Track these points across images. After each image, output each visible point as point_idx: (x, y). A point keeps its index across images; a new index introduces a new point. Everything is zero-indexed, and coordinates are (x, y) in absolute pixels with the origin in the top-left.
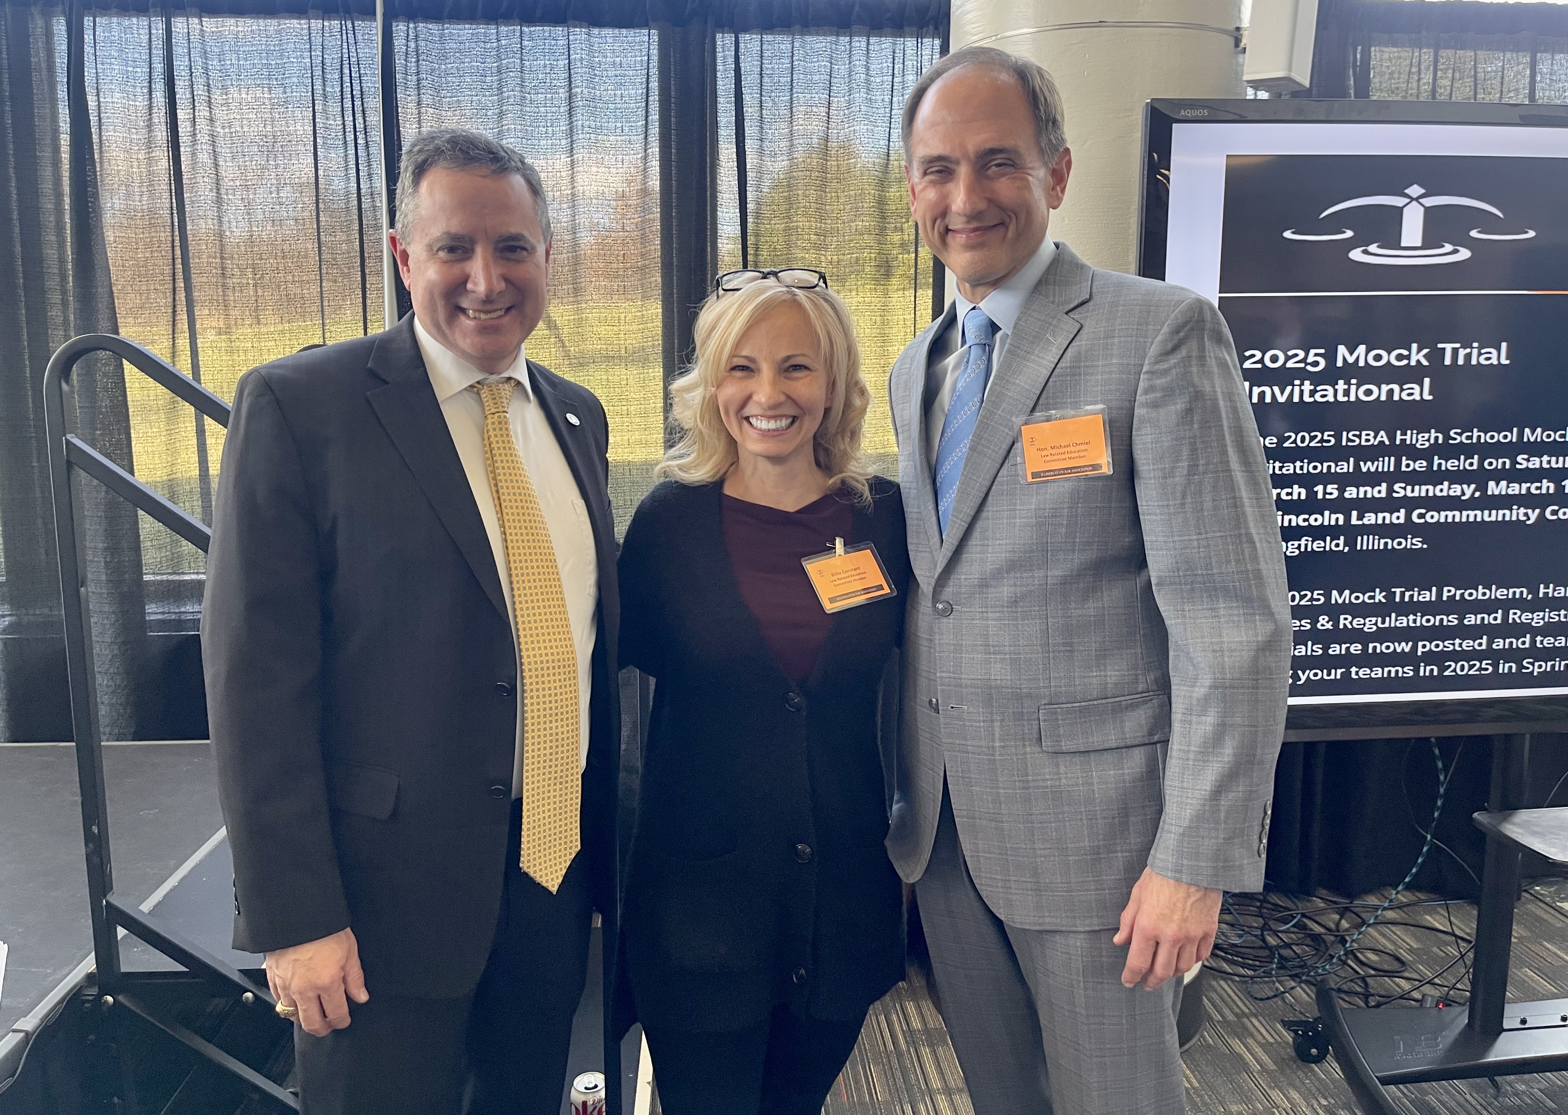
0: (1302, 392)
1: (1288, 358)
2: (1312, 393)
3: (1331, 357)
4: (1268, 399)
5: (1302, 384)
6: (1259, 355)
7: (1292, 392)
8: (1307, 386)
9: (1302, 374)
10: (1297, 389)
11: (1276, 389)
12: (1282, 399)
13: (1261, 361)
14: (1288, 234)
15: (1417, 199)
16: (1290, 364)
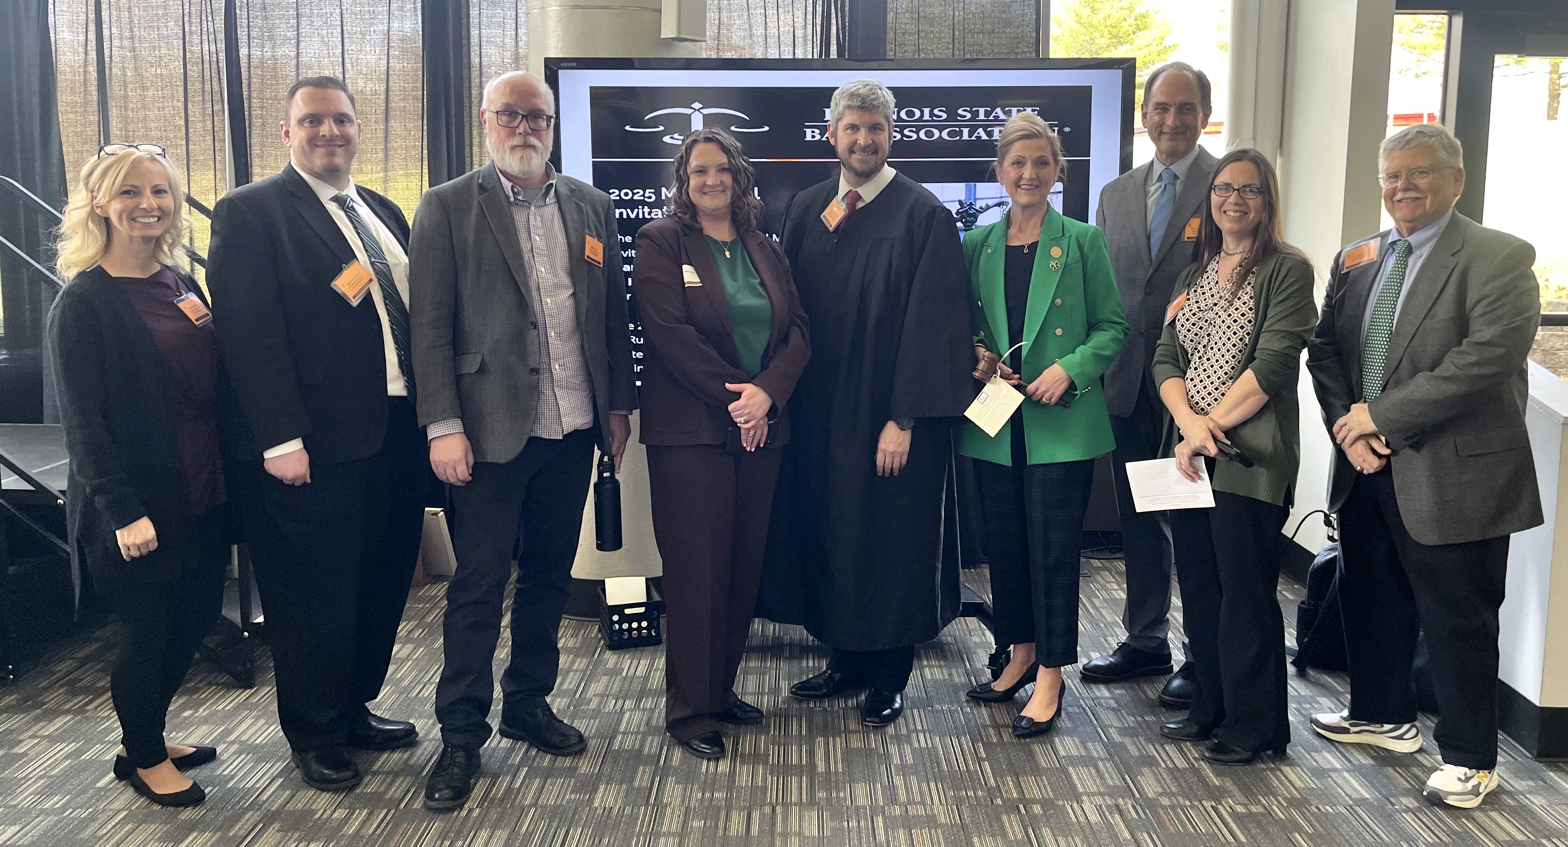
0: (643, 213)
1: (634, 194)
2: (650, 213)
3: (658, 194)
4: (625, 216)
5: (643, 208)
6: (617, 192)
7: (638, 213)
8: (646, 210)
9: (643, 203)
10: (641, 211)
11: (629, 210)
12: (633, 216)
13: (619, 195)
14: (627, 128)
15: (698, 110)
16: (635, 197)
